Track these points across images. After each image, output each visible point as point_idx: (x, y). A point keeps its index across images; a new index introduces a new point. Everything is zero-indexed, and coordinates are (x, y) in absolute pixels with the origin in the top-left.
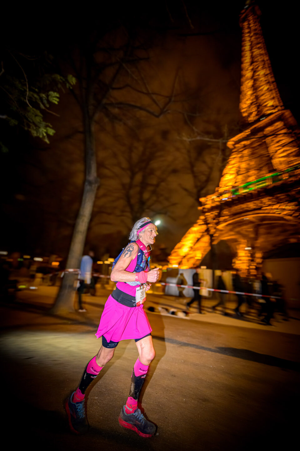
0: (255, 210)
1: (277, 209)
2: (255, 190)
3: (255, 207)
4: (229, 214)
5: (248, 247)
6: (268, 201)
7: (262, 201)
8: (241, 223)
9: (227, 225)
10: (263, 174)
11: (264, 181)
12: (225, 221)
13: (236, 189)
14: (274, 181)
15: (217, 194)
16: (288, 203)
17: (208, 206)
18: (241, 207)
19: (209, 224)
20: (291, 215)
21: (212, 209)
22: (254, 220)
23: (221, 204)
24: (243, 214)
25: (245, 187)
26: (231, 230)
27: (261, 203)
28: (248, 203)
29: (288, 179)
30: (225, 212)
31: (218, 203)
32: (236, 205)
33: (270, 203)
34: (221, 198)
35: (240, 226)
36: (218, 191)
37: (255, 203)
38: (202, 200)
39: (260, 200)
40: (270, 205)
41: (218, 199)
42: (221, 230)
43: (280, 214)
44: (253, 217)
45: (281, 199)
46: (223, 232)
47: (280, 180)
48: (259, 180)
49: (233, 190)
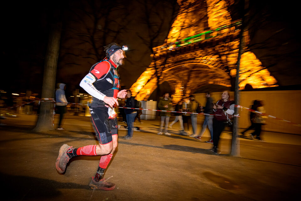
0: (190, 59)
1: (205, 60)
2: (192, 44)
3: (190, 57)
4: (172, 62)
5: (182, 87)
6: (200, 54)
7: (196, 53)
8: (180, 69)
9: (170, 70)
10: (200, 31)
11: (199, 37)
12: (169, 67)
13: (179, 41)
14: (206, 38)
15: (165, 44)
16: (212, 56)
17: (157, 55)
18: (181, 56)
19: (157, 69)
20: (213, 65)
21: (160, 57)
22: (188, 67)
23: (168, 53)
24: (182, 63)
25: (187, 41)
26: (173, 74)
27: (195, 54)
28: (187, 54)
29: (216, 36)
30: (170, 60)
31: (165, 52)
32: (178, 55)
33: (201, 55)
34: (168, 48)
35: (179, 71)
36: (166, 42)
37: (191, 54)
38: (154, 49)
39: (195, 52)
40: (200, 56)
41: (165, 49)
42: (166, 74)
43: (206, 63)
44: (189, 65)
45: (209, 53)
46: (167, 75)
47: (211, 37)
48: (197, 35)
49: (177, 42)
